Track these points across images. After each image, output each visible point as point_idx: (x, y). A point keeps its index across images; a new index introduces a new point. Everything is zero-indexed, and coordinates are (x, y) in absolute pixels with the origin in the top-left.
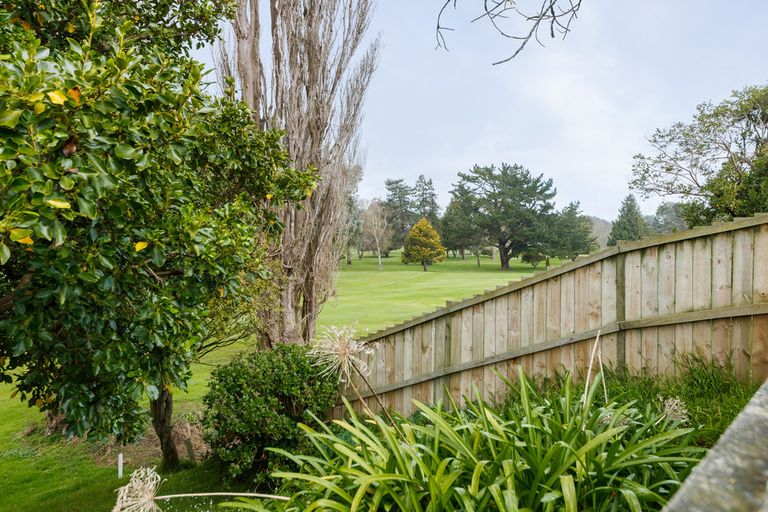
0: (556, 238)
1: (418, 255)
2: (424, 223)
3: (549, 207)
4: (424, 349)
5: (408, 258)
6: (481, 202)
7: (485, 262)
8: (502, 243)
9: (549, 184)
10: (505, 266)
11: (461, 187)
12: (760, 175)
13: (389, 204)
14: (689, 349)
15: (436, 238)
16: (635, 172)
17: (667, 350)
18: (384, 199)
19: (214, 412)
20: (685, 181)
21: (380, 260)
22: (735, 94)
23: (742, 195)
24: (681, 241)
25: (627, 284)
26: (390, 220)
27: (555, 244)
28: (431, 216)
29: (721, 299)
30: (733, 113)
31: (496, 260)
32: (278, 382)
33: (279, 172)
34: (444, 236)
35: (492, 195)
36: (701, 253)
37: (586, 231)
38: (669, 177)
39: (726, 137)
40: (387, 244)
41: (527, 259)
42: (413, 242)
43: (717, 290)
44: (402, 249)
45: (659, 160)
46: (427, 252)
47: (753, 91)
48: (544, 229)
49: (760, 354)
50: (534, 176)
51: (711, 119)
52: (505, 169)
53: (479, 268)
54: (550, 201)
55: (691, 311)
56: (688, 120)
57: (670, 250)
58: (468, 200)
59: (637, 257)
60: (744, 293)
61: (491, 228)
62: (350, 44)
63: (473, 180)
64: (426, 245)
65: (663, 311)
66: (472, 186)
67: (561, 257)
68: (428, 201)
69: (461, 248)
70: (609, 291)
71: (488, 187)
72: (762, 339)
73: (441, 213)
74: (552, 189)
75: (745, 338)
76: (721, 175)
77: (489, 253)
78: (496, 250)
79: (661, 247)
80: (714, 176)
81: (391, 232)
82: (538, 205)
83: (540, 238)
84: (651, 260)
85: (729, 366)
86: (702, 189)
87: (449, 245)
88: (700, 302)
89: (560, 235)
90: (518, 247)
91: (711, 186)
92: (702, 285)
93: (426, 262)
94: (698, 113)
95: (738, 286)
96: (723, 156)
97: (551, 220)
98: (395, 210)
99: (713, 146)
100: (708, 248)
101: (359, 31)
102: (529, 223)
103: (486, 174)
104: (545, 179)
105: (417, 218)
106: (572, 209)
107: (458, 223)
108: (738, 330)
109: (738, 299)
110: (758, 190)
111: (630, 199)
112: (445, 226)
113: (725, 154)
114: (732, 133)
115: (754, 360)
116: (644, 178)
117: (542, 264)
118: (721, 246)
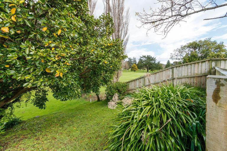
0: (156, 67)
1: (133, 69)
2: (134, 64)
3: (155, 62)
4: (140, 82)
5: (132, 70)
6: (144, 61)
7: (144, 71)
8: (147, 68)
9: (155, 58)
10: (148, 71)
11: (140, 59)
12: (192, 56)
13: (128, 62)
14: (184, 82)
15: (136, 67)
16: (171, 56)
17: (181, 82)
18: (128, 61)
19: (107, 92)
20: (179, 57)
21: (127, 71)
22: (187, 44)
23: (189, 60)
24: (183, 65)
25: (174, 72)
26: (129, 64)
27: (156, 68)
28: (135, 63)
29: (189, 74)
30: (187, 47)
31: (146, 70)
32: (117, 88)
33: (122, 55)
34: (138, 67)
35: (146, 60)
36: (186, 67)
37: (161, 66)
38: (176, 57)
39: (186, 50)
40: (128, 68)
41: (151, 70)
42: (133, 68)
43: (189, 73)
44: (131, 69)
45: (175, 54)
46: (135, 69)
47: (190, 43)
48: (154, 65)
49: (196, 82)
50: (152, 57)
51: (183, 48)
52: (148, 56)
53: (143, 72)
54: (155, 61)
55: (184, 76)
56: (179, 48)
57: (181, 67)
58: (142, 61)
59: (176, 68)
60: (193, 73)
61: (145, 66)
62: (125, 36)
63: (142, 58)
64: (135, 68)
65: (180, 76)
66: (142, 59)
67: (157, 70)
68: (135, 61)
69: (140, 69)
70: (171, 73)
71: (145, 59)
72: (196, 80)
73: (137, 63)
74: (155, 59)
75: (193, 80)
76: (185, 57)
77: (145, 70)
78: (146, 69)
79: (179, 66)
80: (184, 57)
81: (129, 66)
82: (153, 62)
83: (154, 67)
84: (178, 68)
85: (191, 84)
86: (182, 59)
87: (138, 68)
88: (186, 75)
89: (157, 67)
90: (150, 69)
91: (183, 58)
92: (186, 72)
93: (135, 71)
94: (181, 47)
95: (192, 72)
96: (185, 53)
97: (155, 64)
98: (130, 62)
99: (184, 52)
100: (187, 67)
101: (126, 34)
102: (151, 65)
103: (145, 57)
104: (154, 58)
105: (133, 64)
106: (159, 62)
107: (140, 65)
108: (192, 79)
109: (192, 74)
110: (191, 59)
111: (169, 61)
112: (138, 65)
113: (186, 53)
114: (187, 50)
115: (195, 84)
116: (172, 57)
117: (154, 71)
118: (189, 66)
